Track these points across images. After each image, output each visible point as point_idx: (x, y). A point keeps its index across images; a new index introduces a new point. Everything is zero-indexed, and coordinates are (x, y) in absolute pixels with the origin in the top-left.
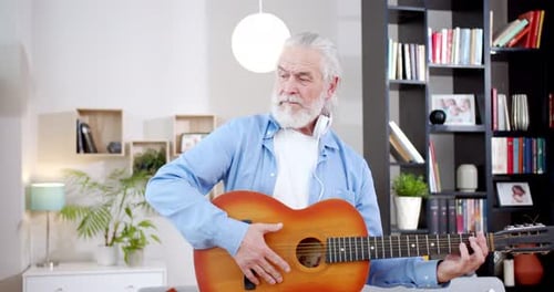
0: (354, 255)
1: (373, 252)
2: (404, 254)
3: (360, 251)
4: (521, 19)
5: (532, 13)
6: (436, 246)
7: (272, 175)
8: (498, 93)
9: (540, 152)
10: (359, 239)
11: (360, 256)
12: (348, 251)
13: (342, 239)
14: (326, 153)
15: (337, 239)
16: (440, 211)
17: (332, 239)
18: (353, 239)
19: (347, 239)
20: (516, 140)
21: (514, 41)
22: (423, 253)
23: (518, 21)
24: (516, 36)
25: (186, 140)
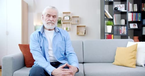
8: (130, 3)
9: (139, 16)
16: (116, 29)
20: (134, 13)
25: (65, 17)
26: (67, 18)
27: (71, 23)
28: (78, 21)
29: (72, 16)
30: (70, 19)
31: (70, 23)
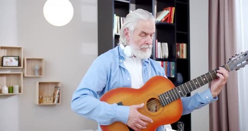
0: (173, 98)
1: (181, 93)
2: (195, 88)
3: (175, 95)
4: (166, 10)
5: (170, 8)
6: (206, 79)
7: (129, 79)
9: (173, 68)
10: (172, 90)
11: (176, 97)
12: (170, 97)
13: (165, 93)
14: (146, 64)
15: (163, 94)
17: (161, 95)
18: (170, 91)
19: (167, 92)
20: (164, 62)
21: (164, 19)
22: (202, 84)
23: (165, 11)
24: (164, 18)
25: (5, 60)
26: (11, 61)
27: (23, 75)
28: (40, 70)
29: (26, 58)
30: (19, 65)
31: (20, 74)
